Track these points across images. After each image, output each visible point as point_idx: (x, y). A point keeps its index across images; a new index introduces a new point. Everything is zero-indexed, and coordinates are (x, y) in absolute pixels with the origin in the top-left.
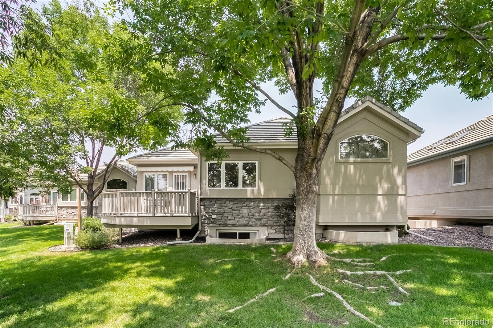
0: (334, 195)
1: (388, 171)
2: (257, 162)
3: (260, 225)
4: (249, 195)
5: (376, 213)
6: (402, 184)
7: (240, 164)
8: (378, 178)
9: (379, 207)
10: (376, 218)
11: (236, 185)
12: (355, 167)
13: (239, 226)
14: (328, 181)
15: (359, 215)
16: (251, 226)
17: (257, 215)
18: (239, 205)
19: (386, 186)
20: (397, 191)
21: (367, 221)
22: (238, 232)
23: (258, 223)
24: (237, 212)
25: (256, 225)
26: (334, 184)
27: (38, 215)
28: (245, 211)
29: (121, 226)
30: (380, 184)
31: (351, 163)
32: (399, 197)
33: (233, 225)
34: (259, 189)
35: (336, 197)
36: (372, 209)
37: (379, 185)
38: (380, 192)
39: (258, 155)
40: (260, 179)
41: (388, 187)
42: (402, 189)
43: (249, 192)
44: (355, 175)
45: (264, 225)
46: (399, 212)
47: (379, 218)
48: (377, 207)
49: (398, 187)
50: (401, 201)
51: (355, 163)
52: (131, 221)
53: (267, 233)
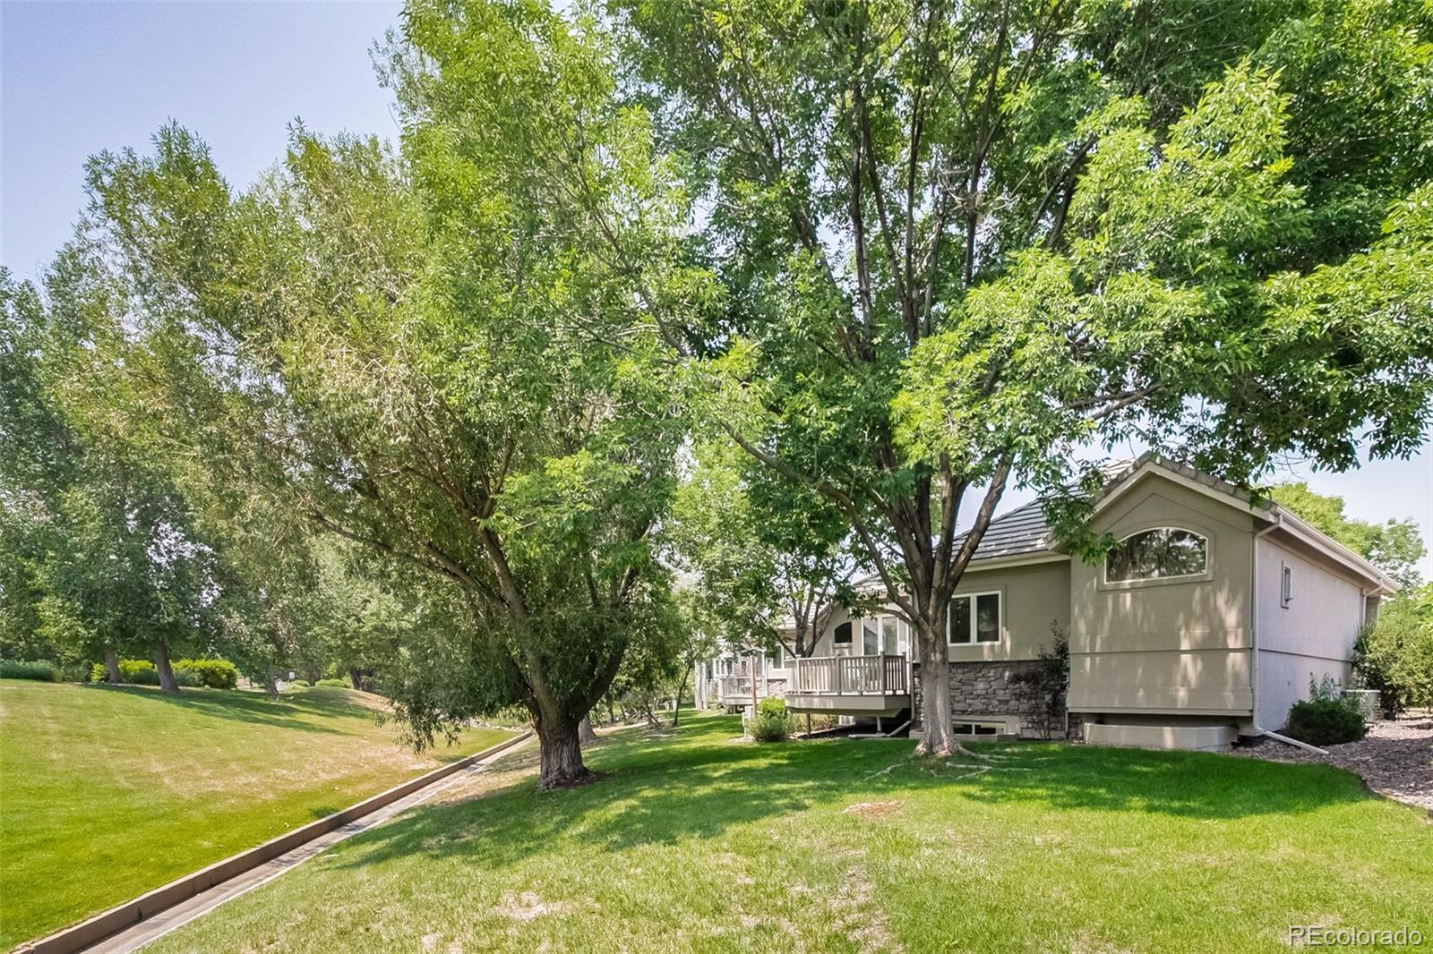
0: (1093, 654)
1: (1205, 600)
2: (999, 592)
3: (1007, 713)
4: (987, 657)
5: (1177, 691)
6: (1238, 627)
7: (973, 597)
8: (1181, 616)
9: (1185, 677)
10: (1174, 700)
11: (966, 638)
12: (1134, 599)
13: (972, 713)
14: (1082, 627)
15: (1141, 693)
16: (992, 713)
17: (1001, 692)
18: (971, 675)
19: (1198, 631)
20: (1225, 641)
21: (1158, 707)
22: (973, 724)
23: (1004, 707)
24: (969, 688)
25: (1000, 713)
26: (1093, 634)
27: (741, 695)
28: (980, 686)
29: (809, 711)
30: (1187, 629)
31: (1126, 590)
32: (1232, 655)
33: (964, 712)
34: (1004, 643)
35: (1098, 659)
36: (1169, 682)
37: (1183, 632)
38: (1185, 645)
39: (1002, 580)
40: (1005, 624)
41: (1203, 634)
42: (1236, 637)
43: (987, 650)
44: (1135, 615)
45: (1012, 714)
46: (1229, 686)
47: (1182, 699)
48: (1179, 678)
49: (1226, 634)
50: (1233, 666)
51: (1133, 589)
52: (812, 703)
53: (1018, 727)
